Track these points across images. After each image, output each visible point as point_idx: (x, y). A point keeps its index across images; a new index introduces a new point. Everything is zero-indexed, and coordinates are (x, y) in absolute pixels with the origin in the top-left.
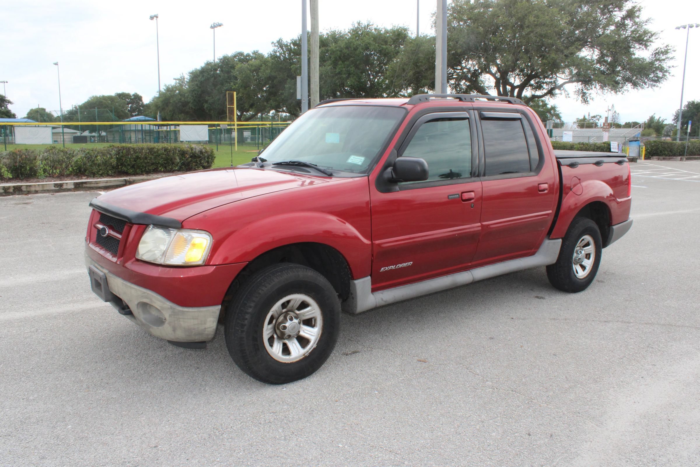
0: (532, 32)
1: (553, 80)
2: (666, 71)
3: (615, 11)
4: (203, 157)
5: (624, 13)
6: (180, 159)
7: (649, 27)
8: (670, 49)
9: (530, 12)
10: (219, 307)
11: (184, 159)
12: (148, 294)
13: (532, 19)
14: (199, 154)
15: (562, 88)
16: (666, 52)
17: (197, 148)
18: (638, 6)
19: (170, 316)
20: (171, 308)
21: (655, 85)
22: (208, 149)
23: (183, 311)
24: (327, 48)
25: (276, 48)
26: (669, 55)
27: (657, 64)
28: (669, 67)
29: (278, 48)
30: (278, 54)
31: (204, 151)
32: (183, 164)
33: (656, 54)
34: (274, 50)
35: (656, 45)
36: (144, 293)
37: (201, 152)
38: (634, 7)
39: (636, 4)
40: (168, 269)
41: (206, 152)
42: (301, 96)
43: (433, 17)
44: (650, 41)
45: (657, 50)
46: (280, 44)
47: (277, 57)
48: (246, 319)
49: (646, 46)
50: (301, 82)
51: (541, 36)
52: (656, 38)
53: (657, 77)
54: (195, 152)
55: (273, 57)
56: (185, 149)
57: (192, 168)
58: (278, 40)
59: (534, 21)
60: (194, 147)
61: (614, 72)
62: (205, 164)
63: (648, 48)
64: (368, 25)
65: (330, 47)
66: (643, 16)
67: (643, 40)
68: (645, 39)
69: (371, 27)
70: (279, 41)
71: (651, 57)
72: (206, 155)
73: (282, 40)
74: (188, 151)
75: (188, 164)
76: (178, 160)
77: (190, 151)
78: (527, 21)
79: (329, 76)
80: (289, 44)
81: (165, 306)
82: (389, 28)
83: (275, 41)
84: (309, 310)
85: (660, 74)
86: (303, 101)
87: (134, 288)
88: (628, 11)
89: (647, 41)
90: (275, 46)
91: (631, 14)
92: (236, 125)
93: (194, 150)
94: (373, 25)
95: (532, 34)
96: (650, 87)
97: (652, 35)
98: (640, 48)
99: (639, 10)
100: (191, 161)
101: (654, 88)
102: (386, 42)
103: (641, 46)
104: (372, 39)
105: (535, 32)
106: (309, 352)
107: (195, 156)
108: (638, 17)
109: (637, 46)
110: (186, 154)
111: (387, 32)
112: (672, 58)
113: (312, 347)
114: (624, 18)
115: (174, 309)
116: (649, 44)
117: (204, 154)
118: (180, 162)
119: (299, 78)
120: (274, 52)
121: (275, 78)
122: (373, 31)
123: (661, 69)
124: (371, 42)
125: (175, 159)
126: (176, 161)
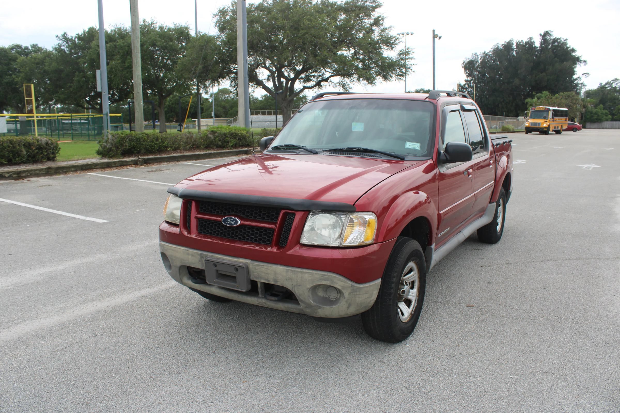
0: (307, 33)
1: (320, 74)
2: (409, 68)
3: (366, 19)
4: (49, 148)
5: (372, 21)
6: (26, 151)
7: (392, 33)
8: (410, 51)
9: (304, 16)
10: (380, 281)
11: (30, 151)
12: (329, 276)
13: (307, 22)
14: (45, 146)
15: (329, 81)
16: (407, 53)
17: (43, 140)
18: (382, 16)
19: (349, 294)
20: (352, 286)
21: (400, 79)
22: (53, 140)
23: (360, 288)
24: (114, 43)
25: (61, 42)
26: (410, 56)
27: (402, 62)
28: (411, 65)
29: (63, 43)
30: (63, 48)
31: (50, 142)
32: (29, 156)
33: (400, 54)
34: (59, 44)
35: (399, 48)
36: (325, 275)
37: (47, 144)
38: (379, 17)
39: (380, 14)
40: (348, 250)
41: (52, 144)
42: (101, 88)
43: (215, 18)
44: (396, 44)
45: (401, 51)
46: (65, 37)
47: (62, 50)
48: (392, 288)
49: (392, 48)
50: (101, 75)
51: (314, 36)
52: (399, 41)
53: (402, 72)
54: (41, 143)
55: (59, 49)
56: (32, 141)
57: (38, 159)
58: (63, 33)
59: (309, 24)
60: (40, 139)
61: (369, 68)
62: (51, 156)
63: (394, 49)
64: (152, 24)
65: (118, 42)
66: (386, 24)
67: (390, 43)
68: (392, 42)
69: (155, 25)
70: (64, 35)
71: (397, 57)
72: (52, 146)
73: (67, 35)
74: (33, 143)
75: (34, 156)
76: (25, 153)
77: (37, 143)
78: (302, 24)
79: (119, 70)
80: (74, 39)
81: (347, 285)
82: (172, 26)
83: (60, 35)
84: (413, 274)
85: (404, 70)
86: (103, 94)
87: (308, 273)
88: (375, 19)
89: (393, 43)
90: (60, 40)
91: (377, 22)
92: (35, 117)
93: (40, 142)
94: (156, 23)
95: (307, 35)
96: (397, 80)
97: (396, 39)
98: (387, 49)
99: (383, 20)
100: (37, 153)
101: (400, 81)
102: (171, 40)
103: (388, 48)
104: (158, 36)
105: (309, 33)
106: (414, 310)
107: (41, 148)
108: (382, 24)
109: (385, 47)
110: (32, 146)
111: (169, 30)
112: (412, 58)
113: (414, 306)
114: (372, 25)
115: (354, 286)
116: (394, 46)
117: (50, 145)
118: (27, 154)
119: (98, 72)
120: (59, 45)
121: (62, 71)
122: (157, 29)
123: (404, 66)
124: (158, 39)
125: (21, 151)
126: (22, 153)
